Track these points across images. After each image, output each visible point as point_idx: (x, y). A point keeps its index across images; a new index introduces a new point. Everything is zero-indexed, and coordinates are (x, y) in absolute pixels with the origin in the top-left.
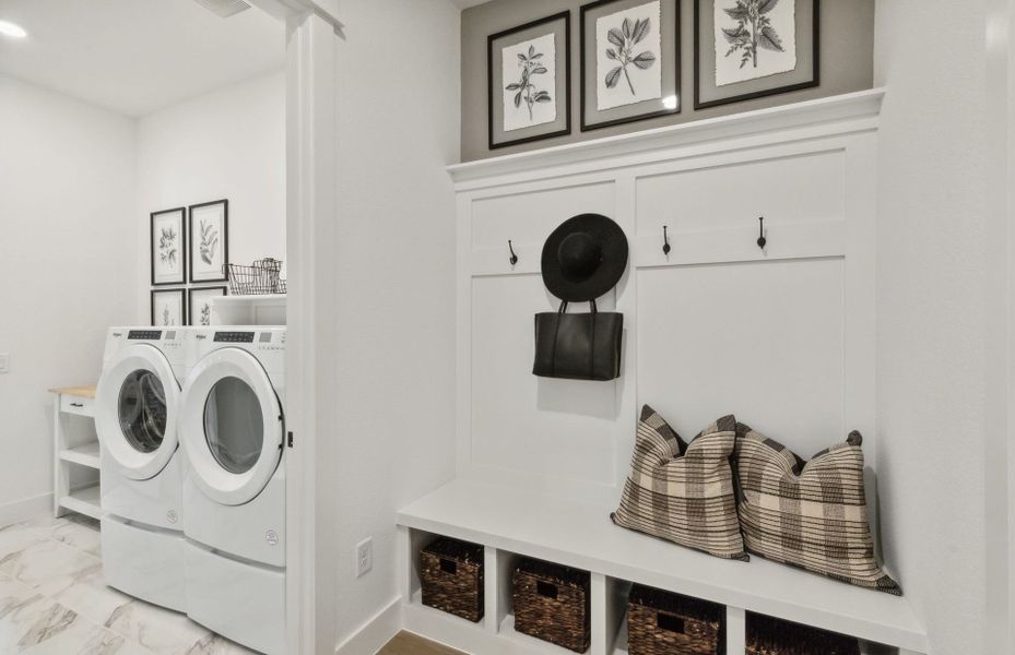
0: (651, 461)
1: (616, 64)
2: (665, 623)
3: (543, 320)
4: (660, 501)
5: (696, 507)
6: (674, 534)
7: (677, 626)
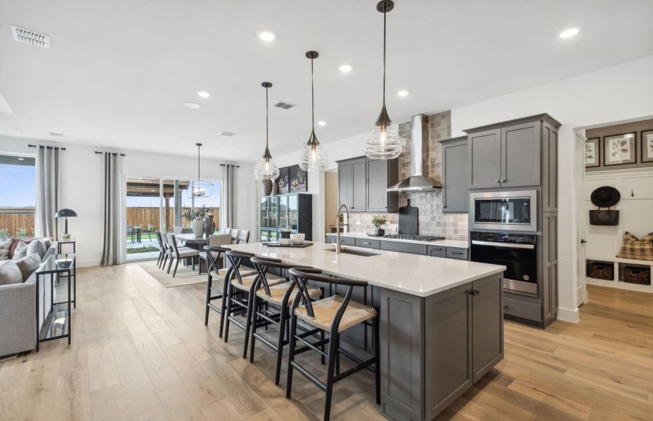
0: (629, 242)
1: (615, 151)
2: (634, 272)
3: (592, 212)
4: (632, 250)
5: (643, 250)
6: (637, 257)
7: (638, 272)
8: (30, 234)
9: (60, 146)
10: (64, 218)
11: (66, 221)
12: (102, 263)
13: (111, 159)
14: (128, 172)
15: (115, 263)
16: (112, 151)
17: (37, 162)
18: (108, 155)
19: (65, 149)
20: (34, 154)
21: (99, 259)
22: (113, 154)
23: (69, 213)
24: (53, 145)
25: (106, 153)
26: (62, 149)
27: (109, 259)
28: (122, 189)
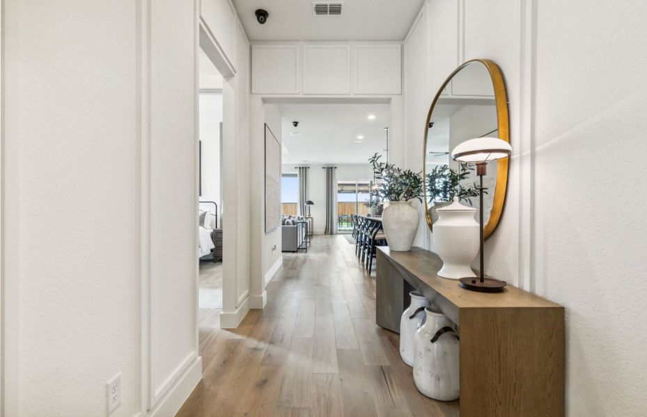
8: (296, 214)
9: (307, 166)
10: (309, 205)
11: (309, 207)
12: (326, 233)
13: (330, 170)
14: (339, 179)
15: (332, 234)
16: (330, 166)
17: (298, 175)
18: (328, 168)
19: (309, 167)
20: (297, 172)
21: (324, 230)
22: (331, 168)
23: (310, 203)
24: (304, 166)
27: (329, 231)
28: (336, 188)
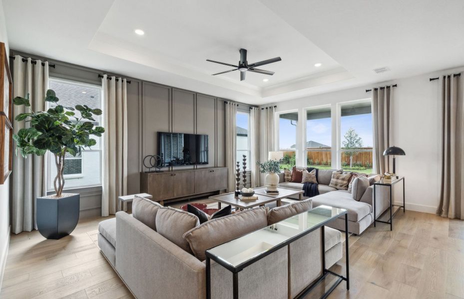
9: (392, 84)
10: (391, 157)
11: (394, 160)
12: (440, 212)
13: (451, 83)
15: (458, 217)
16: (453, 73)
17: (372, 103)
18: (447, 79)
19: (396, 86)
20: (369, 97)
22: (455, 75)
24: (385, 85)
25: (444, 77)
26: (394, 86)
27: (449, 210)
